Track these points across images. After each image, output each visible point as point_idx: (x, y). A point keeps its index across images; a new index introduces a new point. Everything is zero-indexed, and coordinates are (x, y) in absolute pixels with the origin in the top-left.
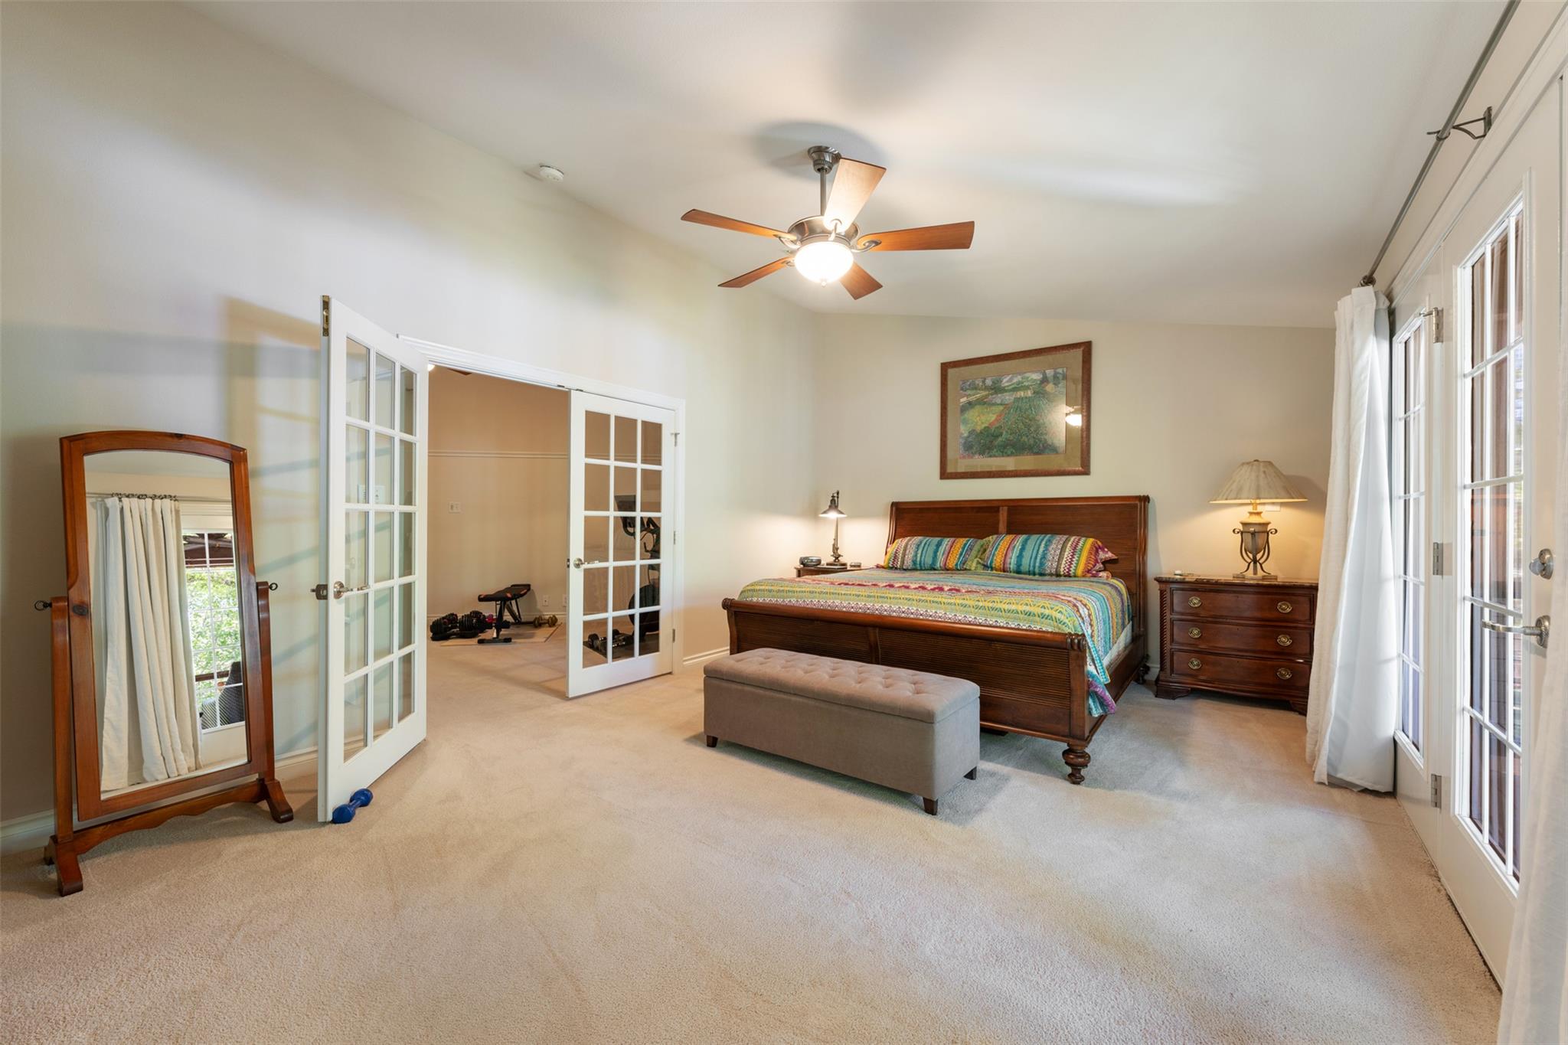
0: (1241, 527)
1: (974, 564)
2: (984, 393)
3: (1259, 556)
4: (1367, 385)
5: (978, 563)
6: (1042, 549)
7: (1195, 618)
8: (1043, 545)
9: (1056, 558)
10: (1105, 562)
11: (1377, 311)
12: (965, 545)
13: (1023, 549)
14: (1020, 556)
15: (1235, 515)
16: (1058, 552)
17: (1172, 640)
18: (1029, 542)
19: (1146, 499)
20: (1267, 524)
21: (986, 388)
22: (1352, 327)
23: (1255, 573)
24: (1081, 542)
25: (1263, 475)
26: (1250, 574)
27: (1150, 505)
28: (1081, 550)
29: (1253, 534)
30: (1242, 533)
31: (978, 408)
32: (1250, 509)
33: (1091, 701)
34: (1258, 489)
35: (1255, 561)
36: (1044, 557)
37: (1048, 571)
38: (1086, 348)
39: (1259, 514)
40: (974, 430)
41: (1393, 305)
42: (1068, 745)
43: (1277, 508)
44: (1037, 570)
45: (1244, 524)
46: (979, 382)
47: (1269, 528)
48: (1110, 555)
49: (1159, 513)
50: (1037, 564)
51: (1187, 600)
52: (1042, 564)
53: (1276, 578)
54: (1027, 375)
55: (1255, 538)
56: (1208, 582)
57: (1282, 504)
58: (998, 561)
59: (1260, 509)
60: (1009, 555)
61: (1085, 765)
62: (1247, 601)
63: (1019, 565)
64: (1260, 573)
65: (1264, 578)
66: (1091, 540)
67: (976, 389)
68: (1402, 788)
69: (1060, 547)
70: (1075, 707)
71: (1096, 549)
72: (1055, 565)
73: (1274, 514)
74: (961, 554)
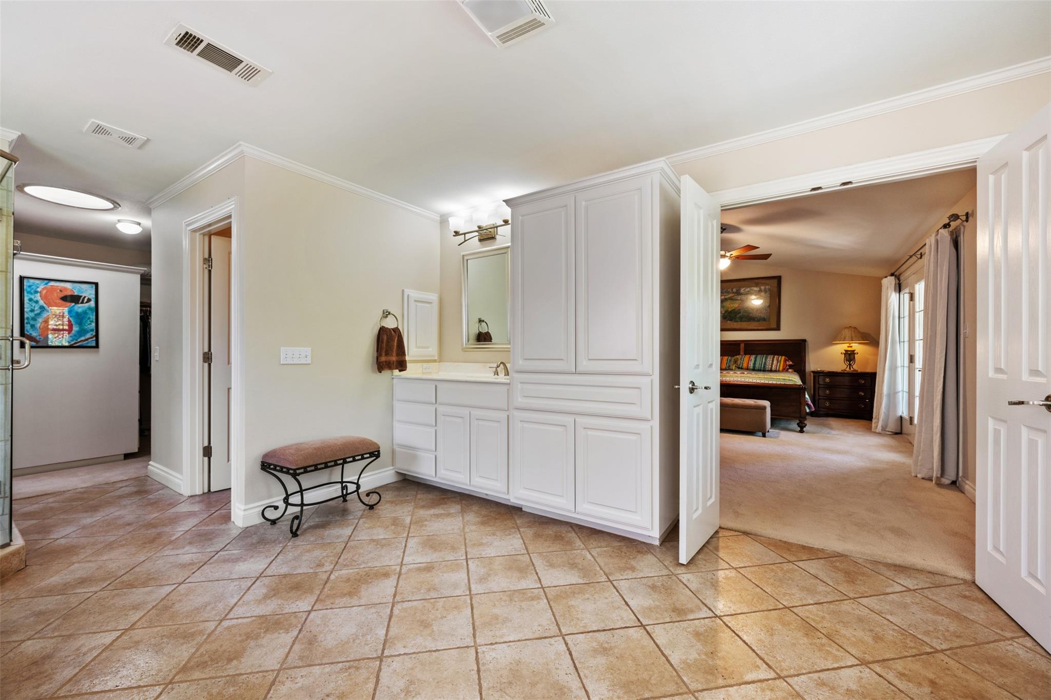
0: (844, 352)
1: (734, 367)
2: (732, 295)
3: (851, 362)
4: (892, 306)
5: (736, 366)
6: (764, 361)
7: (828, 386)
8: (764, 359)
9: (770, 364)
10: (789, 366)
11: (895, 284)
12: (728, 359)
13: (755, 361)
14: (755, 364)
15: (842, 347)
16: (771, 362)
17: (819, 395)
18: (757, 358)
19: (804, 341)
20: (854, 351)
21: (733, 293)
22: (888, 288)
23: (850, 368)
24: (780, 358)
25: (853, 332)
26: (848, 369)
27: (806, 343)
28: (780, 361)
29: (849, 354)
30: (845, 354)
31: (729, 301)
32: (848, 345)
33: (806, 407)
34: (852, 337)
35: (850, 365)
36: (765, 363)
37: (767, 369)
38: (779, 279)
39: (851, 347)
40: (727, 311)
41: (901, 282)
42: (799, 420)
43: (857, 345)
44: (762, 369)
45: (846, 351)
46: (730, 290)
47: (855, 352)
48: (791, 363)
49: (810, 346)
50: (762, 367)
51: (824, 380)
52: (764, 367)
53: (857, 371)
54: (753, 288)
55: (850, 356)
56: (833, 372)
57: (859, 343)
58: (745, 365)
59: (851, 345)
60: (750, 363)
61: (805, 427)
62: (847, 379)
63: (754, 366)
64: (852, 369)
65: (853, 371)
66: (783, 357)
67: (728, 293)
68: (903, 432)
69: (771, 359)
70: (802, 408)
71: (785, 361)
72: (770, 367)
73: (856, 347)
74: (727, 363)
